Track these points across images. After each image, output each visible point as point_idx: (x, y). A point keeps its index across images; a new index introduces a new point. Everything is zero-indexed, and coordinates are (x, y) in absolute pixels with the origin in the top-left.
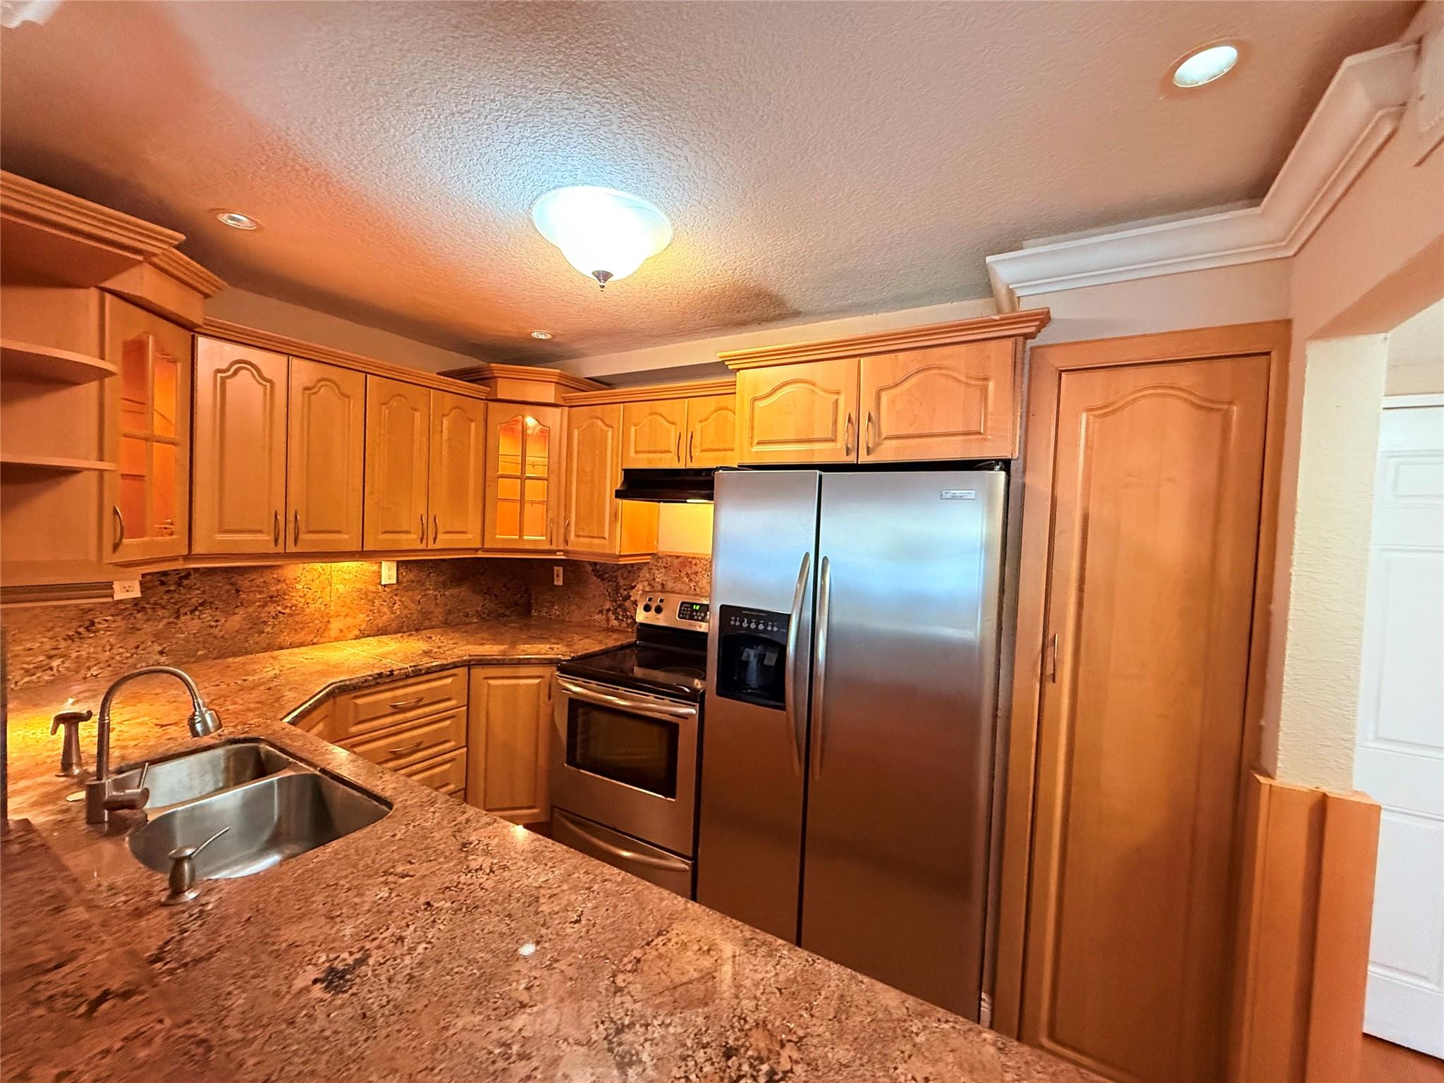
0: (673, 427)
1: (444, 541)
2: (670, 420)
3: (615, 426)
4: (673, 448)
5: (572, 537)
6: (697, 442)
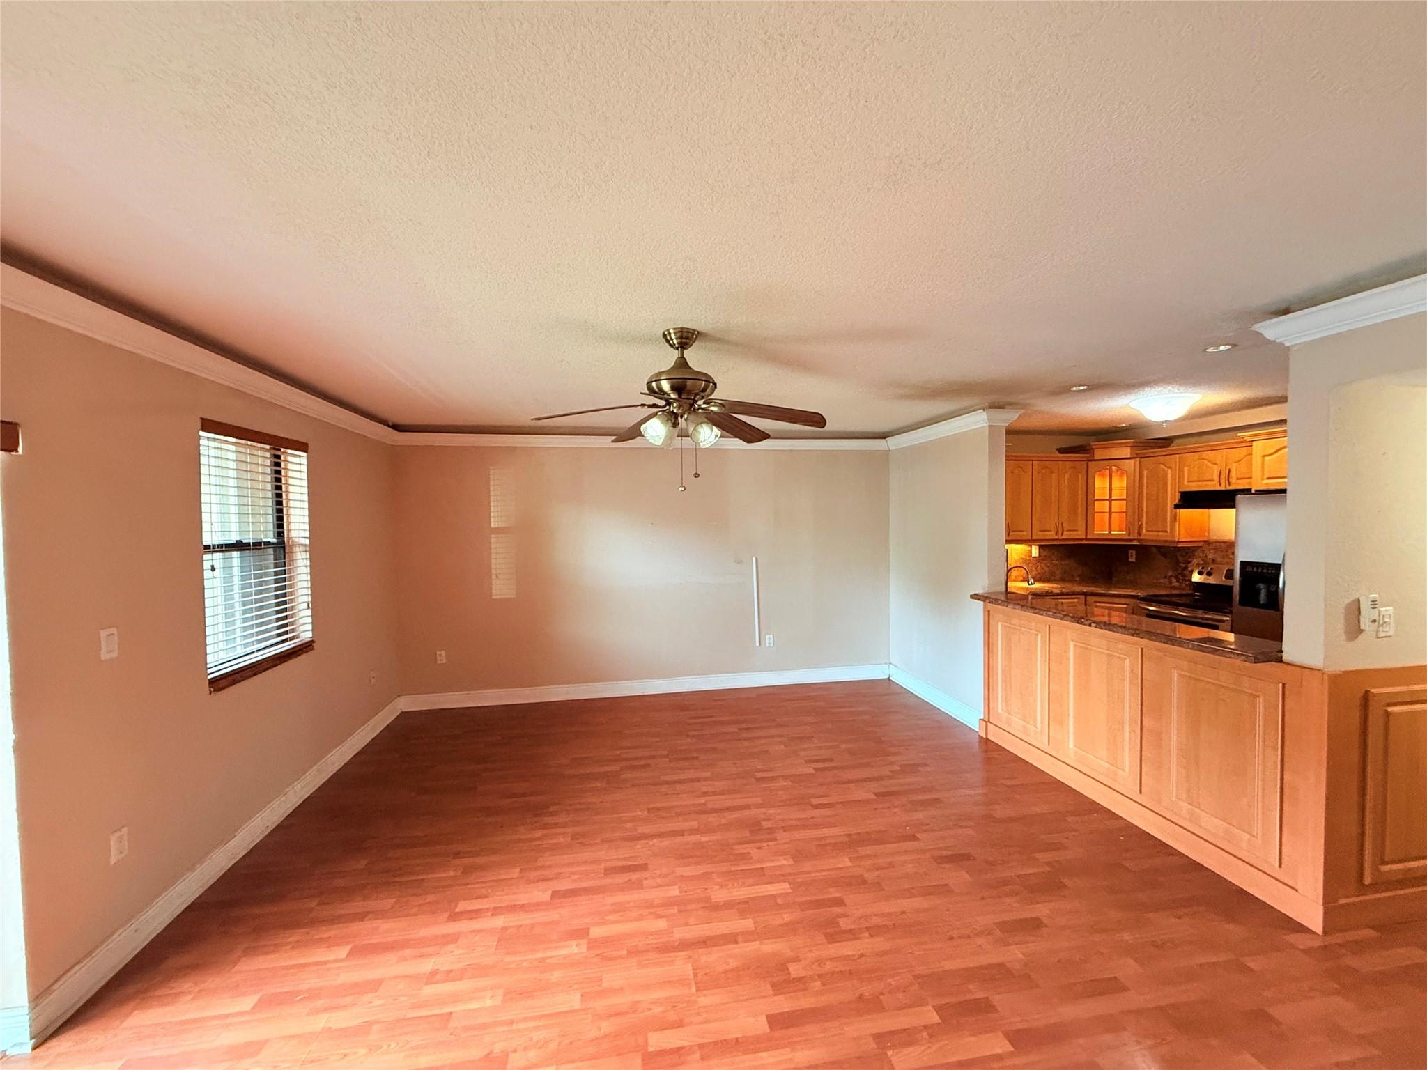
0: (1216, 466)
1: (1066, 535)
2: (1214, 462)
3: (1173, 467)
4: (1216, 478)
5: (1144, 531)
6: (1233, 474)
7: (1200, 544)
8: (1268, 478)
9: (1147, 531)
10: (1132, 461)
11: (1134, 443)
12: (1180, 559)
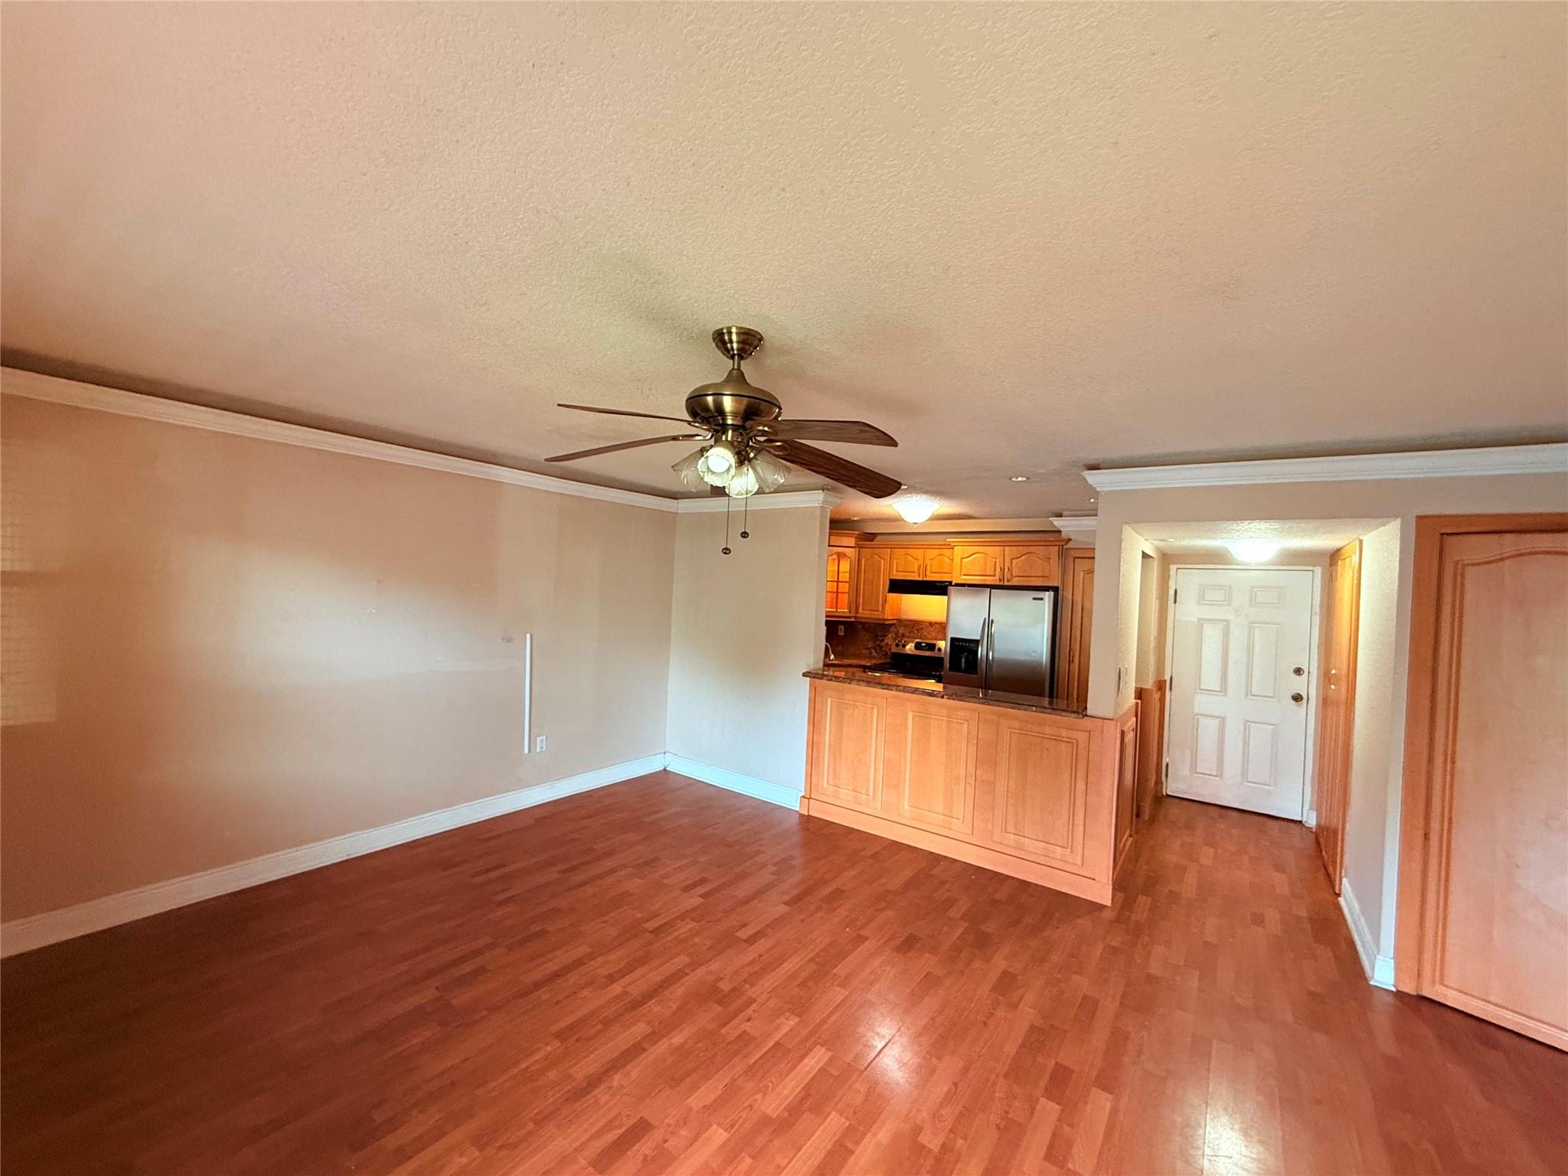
0: (916, 561)
2: (915, 557)
3: (885, 557)
4: (916, 571)
5: (860, 610)
6: (928, 568)
7: (895, 622)
8: (964, 575)
9: (863, 609)
10: (854, 549)
11: (858, 534)
12: (879, 633)
